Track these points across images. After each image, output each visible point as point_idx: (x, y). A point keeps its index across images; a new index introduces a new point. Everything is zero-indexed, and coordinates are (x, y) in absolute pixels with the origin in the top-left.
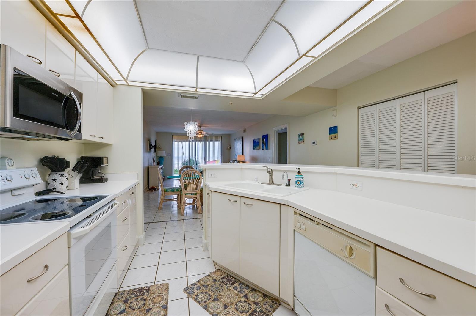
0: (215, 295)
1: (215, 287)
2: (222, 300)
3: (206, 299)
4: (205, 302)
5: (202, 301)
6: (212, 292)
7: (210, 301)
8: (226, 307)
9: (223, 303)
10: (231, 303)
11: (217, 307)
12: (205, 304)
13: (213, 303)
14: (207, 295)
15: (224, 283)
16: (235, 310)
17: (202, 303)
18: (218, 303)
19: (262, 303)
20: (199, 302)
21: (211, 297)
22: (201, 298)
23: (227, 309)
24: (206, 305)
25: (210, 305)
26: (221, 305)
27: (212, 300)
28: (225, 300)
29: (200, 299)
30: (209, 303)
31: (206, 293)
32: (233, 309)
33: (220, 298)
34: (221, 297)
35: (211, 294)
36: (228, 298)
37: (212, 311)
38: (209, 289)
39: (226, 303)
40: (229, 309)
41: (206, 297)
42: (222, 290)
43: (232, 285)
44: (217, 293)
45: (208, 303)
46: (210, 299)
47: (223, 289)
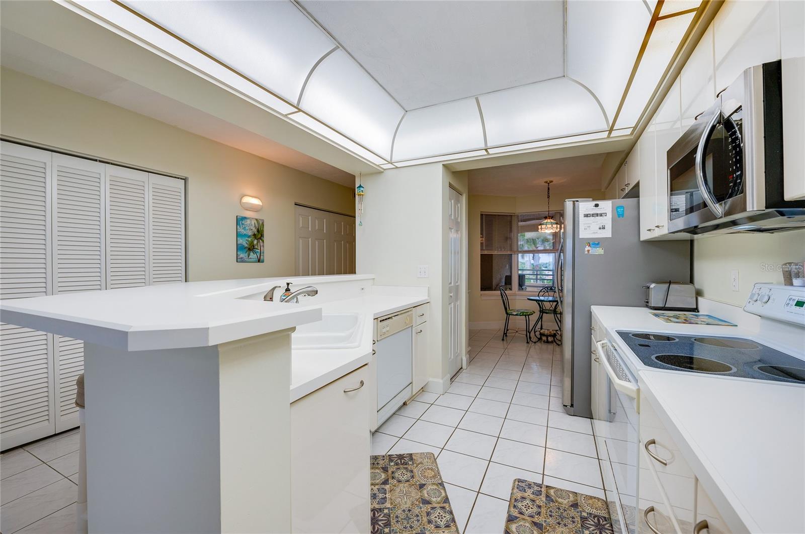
0: (421, 508)
1: (408, 523)
2: (418, 497)
3: (439, 511)
4: (443, 508)
5: (445, 512)
6: (419, 518)
7: (435, 505)
8: (422, 486)
9: (420, 492)
10: (411, 486)
11: (432, 492)
12: (445, 505)
13: (434, 500)
14: (432, 517)
15: (389, 520)
16: (414, 477)
17: (447, 509)
18: (426, 495)
19: (379, 466)
20: (451, 513)
21: (429, 510)
22: (445, 517)
23: (423, 483)
24: (445, 502)
25: (439, 499)
26: (425, 492)
27: (430, 505)
28: (415, 494)
29: (448, 517)
30: (439, 503)
31: (430, 522)
32: (417, 478)
33: (417, 501)
34: (415, 502)
35: (425, 514)
36: (407, 494)
37: (442, 491)
38: (420, 525)
39: (417, 490)
40: (421, 481)
41: (436, 515)
42: (404, 511)
43: (381, 509)
44: (416, 511)
45: (439, 505)
46: (433, 508)
47: (400, 511)
